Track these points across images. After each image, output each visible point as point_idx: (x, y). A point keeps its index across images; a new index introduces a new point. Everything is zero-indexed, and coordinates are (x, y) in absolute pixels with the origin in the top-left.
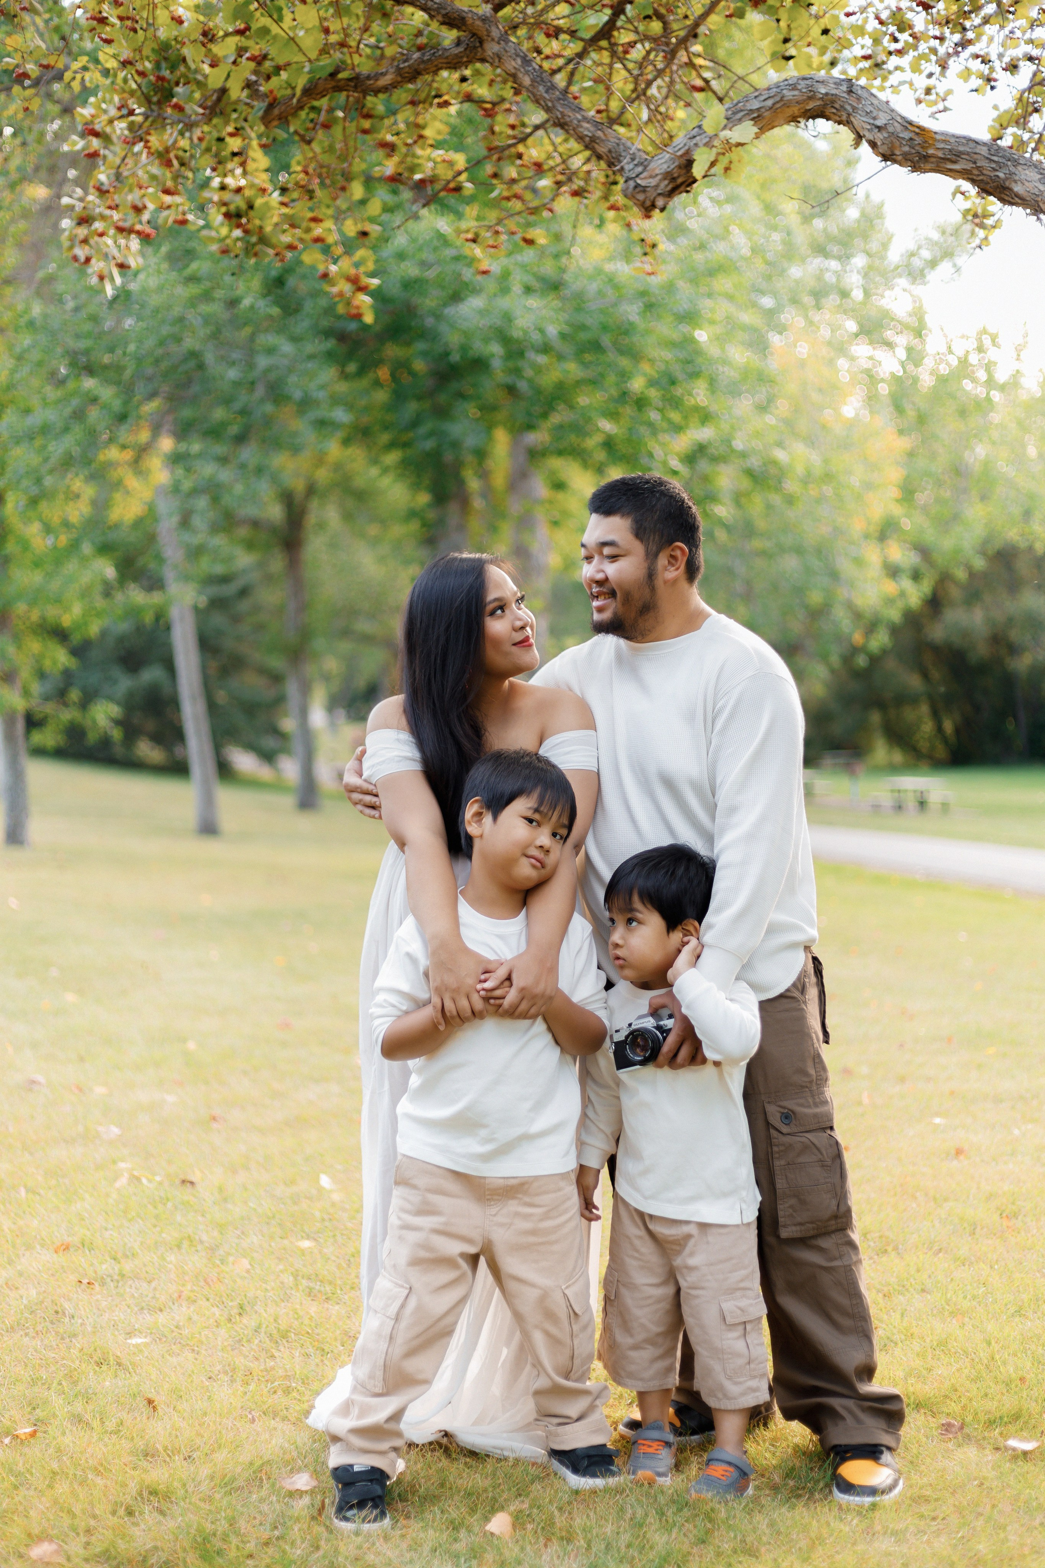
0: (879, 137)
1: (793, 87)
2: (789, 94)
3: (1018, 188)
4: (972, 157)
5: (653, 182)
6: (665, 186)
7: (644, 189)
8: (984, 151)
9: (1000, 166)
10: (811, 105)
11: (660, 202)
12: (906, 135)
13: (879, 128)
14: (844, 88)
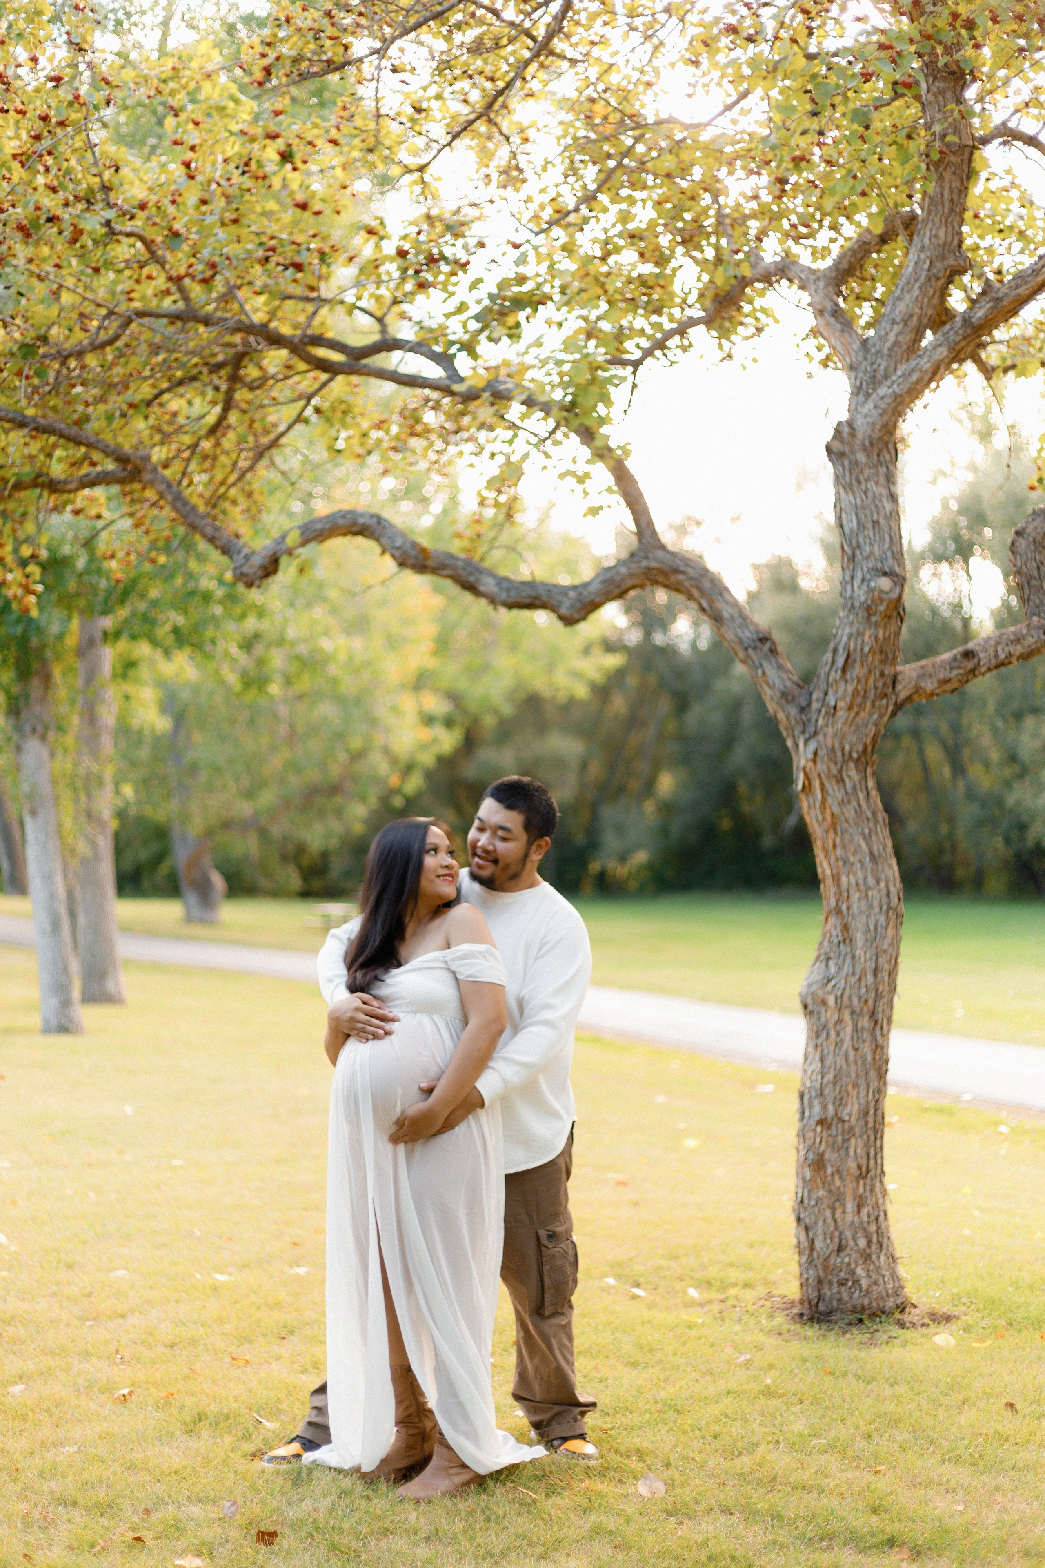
0: (397, 553)
1: (343, 517)
2: (341, 522)
3: (482, 588)
4: (454, 568)
5: (253, 570)
6: (260, 573)
7: (246, 575)
8: (460, 564)
9: (471, 574)
10: (355, 529)
11: (257, 583)
12: (413, 553)
13: (398, 548)
14: (374, 520)
